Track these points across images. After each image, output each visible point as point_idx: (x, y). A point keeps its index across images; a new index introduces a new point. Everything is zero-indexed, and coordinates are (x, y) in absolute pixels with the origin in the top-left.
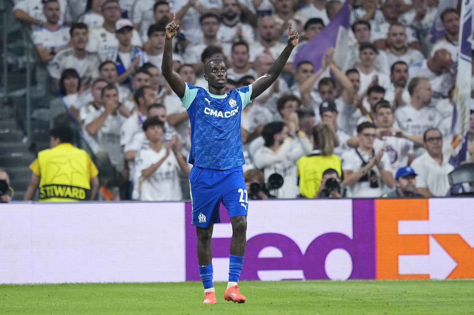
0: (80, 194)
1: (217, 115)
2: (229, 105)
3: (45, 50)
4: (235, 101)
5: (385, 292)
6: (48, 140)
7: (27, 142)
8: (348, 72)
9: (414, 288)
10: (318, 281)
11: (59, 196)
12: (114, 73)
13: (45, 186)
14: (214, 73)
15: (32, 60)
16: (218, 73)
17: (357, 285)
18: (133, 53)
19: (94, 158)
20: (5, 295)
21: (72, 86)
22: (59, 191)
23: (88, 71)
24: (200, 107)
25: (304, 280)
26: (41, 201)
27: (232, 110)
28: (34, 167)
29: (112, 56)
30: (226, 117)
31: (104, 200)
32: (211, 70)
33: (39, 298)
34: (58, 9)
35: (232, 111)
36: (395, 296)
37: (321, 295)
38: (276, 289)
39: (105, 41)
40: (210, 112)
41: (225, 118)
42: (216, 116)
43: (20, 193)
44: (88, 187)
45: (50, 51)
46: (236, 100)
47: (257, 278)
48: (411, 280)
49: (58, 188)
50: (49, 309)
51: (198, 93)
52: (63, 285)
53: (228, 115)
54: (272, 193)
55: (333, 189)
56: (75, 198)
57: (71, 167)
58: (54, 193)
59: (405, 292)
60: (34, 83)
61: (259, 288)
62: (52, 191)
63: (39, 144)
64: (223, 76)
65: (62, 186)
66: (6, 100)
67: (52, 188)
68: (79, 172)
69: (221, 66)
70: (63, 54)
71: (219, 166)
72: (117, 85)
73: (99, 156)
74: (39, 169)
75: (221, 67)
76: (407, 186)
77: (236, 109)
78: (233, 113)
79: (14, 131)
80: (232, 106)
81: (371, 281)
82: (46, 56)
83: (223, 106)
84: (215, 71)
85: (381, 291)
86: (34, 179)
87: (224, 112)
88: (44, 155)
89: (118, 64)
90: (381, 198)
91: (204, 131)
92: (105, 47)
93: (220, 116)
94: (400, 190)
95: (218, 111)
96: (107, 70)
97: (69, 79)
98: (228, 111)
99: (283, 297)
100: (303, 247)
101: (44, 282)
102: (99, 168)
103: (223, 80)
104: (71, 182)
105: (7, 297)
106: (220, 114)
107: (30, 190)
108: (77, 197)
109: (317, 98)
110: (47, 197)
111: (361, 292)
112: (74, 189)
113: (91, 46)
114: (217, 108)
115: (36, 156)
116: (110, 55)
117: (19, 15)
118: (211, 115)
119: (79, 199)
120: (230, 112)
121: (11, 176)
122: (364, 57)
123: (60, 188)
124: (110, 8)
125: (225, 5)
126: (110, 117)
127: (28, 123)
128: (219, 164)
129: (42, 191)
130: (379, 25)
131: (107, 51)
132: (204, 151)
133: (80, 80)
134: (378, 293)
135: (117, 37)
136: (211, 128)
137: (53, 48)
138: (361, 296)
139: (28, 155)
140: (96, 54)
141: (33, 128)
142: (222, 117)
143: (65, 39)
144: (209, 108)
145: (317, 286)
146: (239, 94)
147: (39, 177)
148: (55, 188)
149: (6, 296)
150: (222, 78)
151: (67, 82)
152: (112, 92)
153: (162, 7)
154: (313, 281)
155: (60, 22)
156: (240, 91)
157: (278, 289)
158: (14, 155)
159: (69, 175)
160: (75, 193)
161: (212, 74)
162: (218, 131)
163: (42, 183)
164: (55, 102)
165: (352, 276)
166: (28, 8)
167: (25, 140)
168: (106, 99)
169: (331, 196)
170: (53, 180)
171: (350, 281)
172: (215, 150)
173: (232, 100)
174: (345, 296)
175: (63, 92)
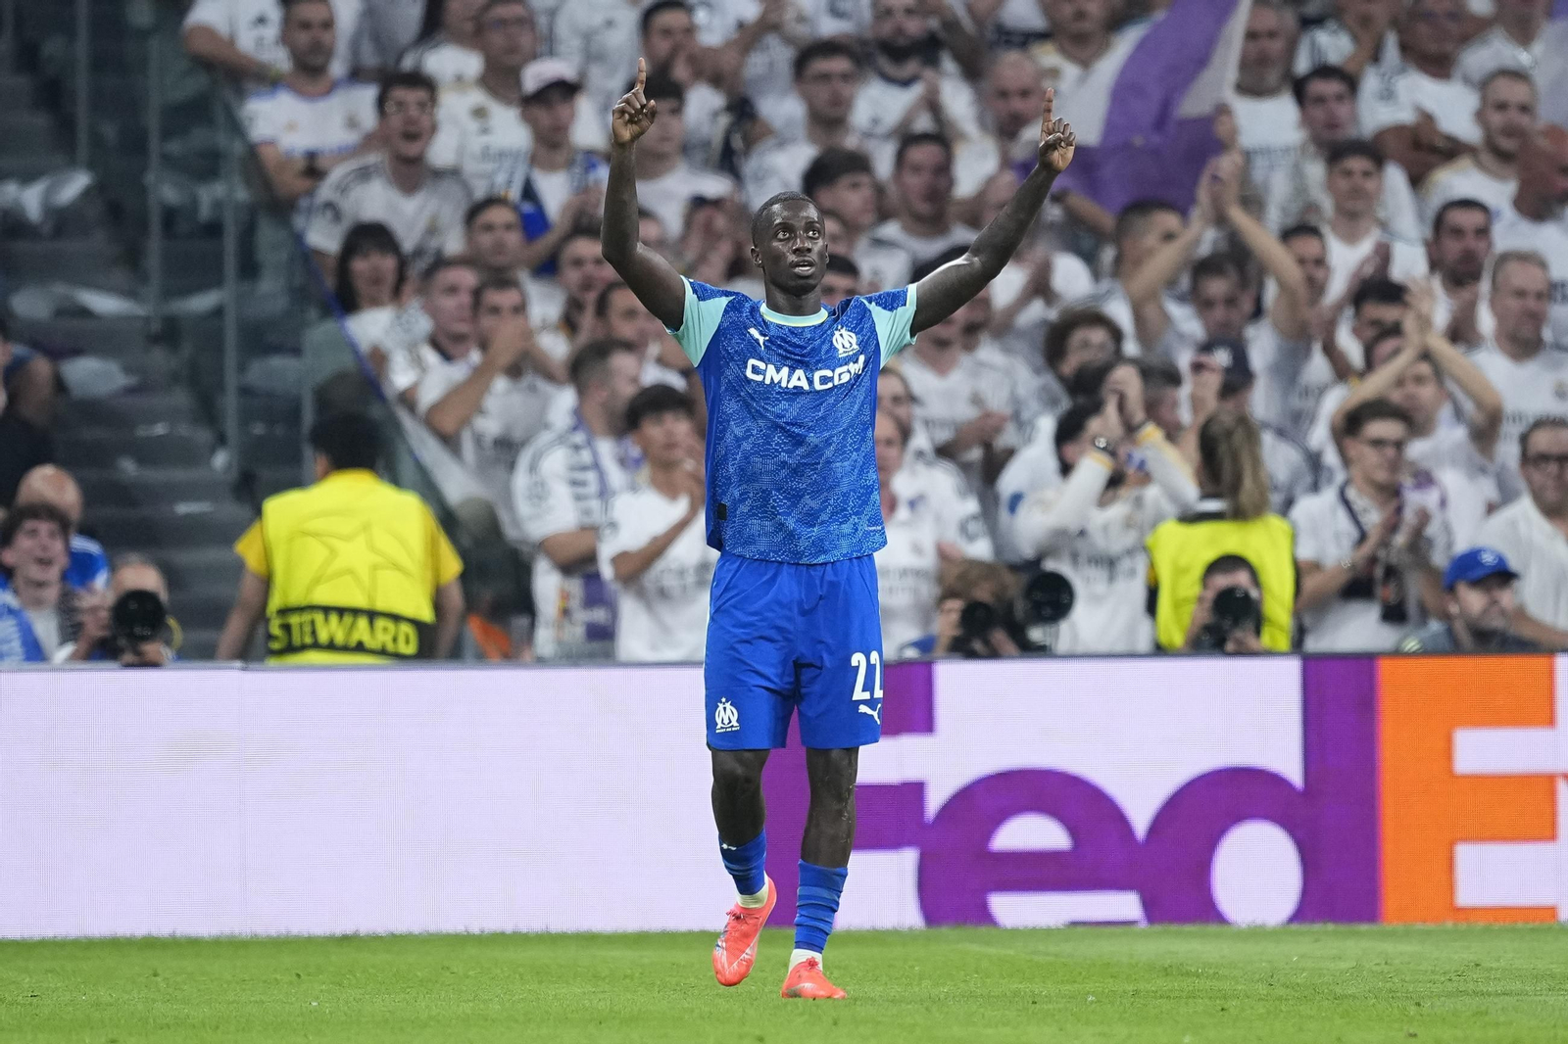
0: (401, 639)
1: (788, 382)
2: (832, 348)
3: (287, 159)
4: (853, 335)
5: (1409, 963)
6: (295, 459)
7: (229, 467)
8: (1288, 235)
9: (1508, 953)
10: (1189, 928)
11: (331, 646)
12: (514, 239)
13: (284, 612)
14: (781, 240)
15: (242, 194)
16: (795, 243)
17: (1317, 941)
18: (577, 170)
19: (448, 520)
20: (151, 972)
21: (376, 281)
22: (331, 629)
23: (432, 230)
24: (732, 359)
25: (1143, 925)
26: (272, 662)
27: (841, 366)
28: (248, 549)
29: (509, 182)
30: (818, 386)
31: (481, 658)
32: (772, 232)
33: (265, 982)
34: (328, 24)
35: (838, 370)
36: (1443, 979)
37: (1198, 976)
38: (1048, 954)
39: (485, 131)
40: (763, 373)
41: (813, 392)
42: (784, 385)
43: (203, 636)
44: (426, 614)
45: (301, 164)
46: (857, 334)
47: (985, 917)
48: (1496, 926)
49: (326, 619)
50: (300, 1019)
51: (726, 311)
52: (346, 939)
53: (824, 380)
54: (1036, 634)
55: (1236, 622)
56: (382, 652)
57: (372, 548)
58: (314, 633)
59: (1477, 965)
60: (249, 269)
61: (992, 951)
62: (307, 629)
63: (265, 474)
64: (809, 250)
65: (341, 611)
66: (156, 327)
67: (306, 617)
68: (397, 567)
69: (808, 217)
70: (349, 174)
71: (798, 553)
72: (524, 276)
73: (463, 514)
74: (267, 555)
75: (804, 221)
76: (1485, 611)
77: (856, 362)
78: (843, 375)
79: (184, 430)
80: (841, 354)
81: (1364, 927)
82: (290, 182)
83: (809, 353)
84: (784, 235)
85: (1397, 961)
86: (249, 588)
87: (812, 371)
88: (283, 510)
89: (527, 208)
90: (1397, 653)
91: (746, 438)
92: (486, 154)
93: (799, 384)
94: (1459, 627)
95: (792, 370)
96: (489, 228)
97: (366, 256)
98: (828, 368)
99: (1075, 982)
100: (1140, 817)
101: (283, 931)
102: (464, 554)
103: (810, 264)
104: (371, 598)
105: (159, 979)
106: (799, 379)
107: (235, 626)
108: (390, 647)
109: (1187, 321)
110: (291, 649)
111: (1332, 965)
112: (380, 623)
113: (441, 151)
114: (788, 358)
115: (258, 512)
116: (500, 179)
117: (201, 46)
118: (768, 382)
119: (399, 657)
120: (833, 371)
121: (173, 576)
122: (1343, 184)
123: (334, 618)
124: (503, 23)
125: (883, 13)
126: (500, 384)
127: (230, 403)
128: (796, 546)
129: (275, 629)
130: (1393, 81)
131: (489, 167)
132: (748, 502)
133: (403, 264)
134: (1386, 968)
135: (527, 118)
136: (769, 428)
137: (311, 156)
138: (1331, 978)
139: (230, 510)
140: (454, 173)
141: (246, 418)
142: (806, 387)
143: (352, 123)
144: (761, 359)
145: (1184, 944)
146: (871, 315)
147: (266, 582)
148: (319, 617)
149: (155, 975)
150: (806, 259)
151: (360, 266)
152: (505, 298)
153: (670, 18)
154: (1174, 928)
155: (338, 68)
156: (873, 303)
157: (1056, 956)
158: (183, 508)
159: (364, 573)
160: (383, 635)
161: (775, 244)
162: (790, 436)
163: (275, 602)
164: (319, 332)
165: (1303, 913)
166: (232, 22)
167: (220, 459)
168: (487, 322)
169: (1230, 646)
170: (310, 589)
171: (1294, 927)
172: (781, 501)
173: (843, 331)
174: (1279, 980)
175: (347, 301)
